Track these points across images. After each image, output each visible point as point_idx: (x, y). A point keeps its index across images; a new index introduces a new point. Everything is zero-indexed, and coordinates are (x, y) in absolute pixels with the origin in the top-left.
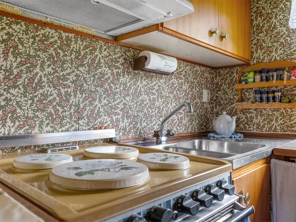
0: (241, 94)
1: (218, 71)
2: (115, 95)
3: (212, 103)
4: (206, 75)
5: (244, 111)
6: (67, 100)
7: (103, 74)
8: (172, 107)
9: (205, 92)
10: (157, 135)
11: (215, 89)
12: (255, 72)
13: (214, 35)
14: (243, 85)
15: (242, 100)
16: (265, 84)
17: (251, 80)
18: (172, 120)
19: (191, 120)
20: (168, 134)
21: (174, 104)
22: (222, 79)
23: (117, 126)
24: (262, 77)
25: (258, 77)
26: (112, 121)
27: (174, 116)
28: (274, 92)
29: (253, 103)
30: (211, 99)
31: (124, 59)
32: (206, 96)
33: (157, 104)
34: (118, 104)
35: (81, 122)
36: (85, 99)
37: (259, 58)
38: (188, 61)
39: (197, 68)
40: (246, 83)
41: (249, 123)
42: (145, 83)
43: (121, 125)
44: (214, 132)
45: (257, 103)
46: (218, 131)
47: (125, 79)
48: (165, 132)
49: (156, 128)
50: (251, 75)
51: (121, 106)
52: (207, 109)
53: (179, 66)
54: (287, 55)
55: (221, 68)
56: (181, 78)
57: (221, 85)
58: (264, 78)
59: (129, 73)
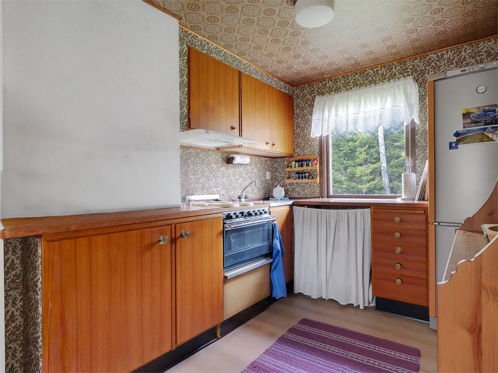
0: (289, 174)
1: (276, 159)
2: (218, 177)
3: (273, 180)
4: (268, 162)
5: (291, 184)
6: (199, 181)
7: (213, 168)
8: (247, 182)
9: (268, 173)
10: (239, 198)
11: (274, 171)
12: (296, 161)
13: (268, 144)
14: (289, 169)
15: (289, 178)
16: (301, 169)
17: (293, 166)
18: (248, 190)
19: (259, 191)
20: (246, 197)
21: (248, 181)
22: (278, 165)
23: (220, 193)
24: (299, 164)
25: (297, 164)
26: (217, 191)
27: (249, 188)
28: (305, 173)
29: (295, 179)
30: (272, 177)
31: (222, 159)
32: (268, 176)
33: (239, 181)
34: (220, 182)
35: (204, 191)
36: (206, 180)
37: (298, 153)
38: (257, 156)
39: (262, 158)
40: (291, 168)
41: (293, 191)
42: (232, 170)
43: (221, 193)
44: (273, 197)
45: (297, 180)
46: (274, 196)
47: (223, 169)
48: (244, 197)
49: (239, 194)
50: (294, 163)
51: (221, 183)
52: (269, 183)
53: (251, 160)
54: (312, 152)
55: (278, 158)
56: (252, 166)
57: (278, 168)
58: (300, 165)
59: (224, 166)
